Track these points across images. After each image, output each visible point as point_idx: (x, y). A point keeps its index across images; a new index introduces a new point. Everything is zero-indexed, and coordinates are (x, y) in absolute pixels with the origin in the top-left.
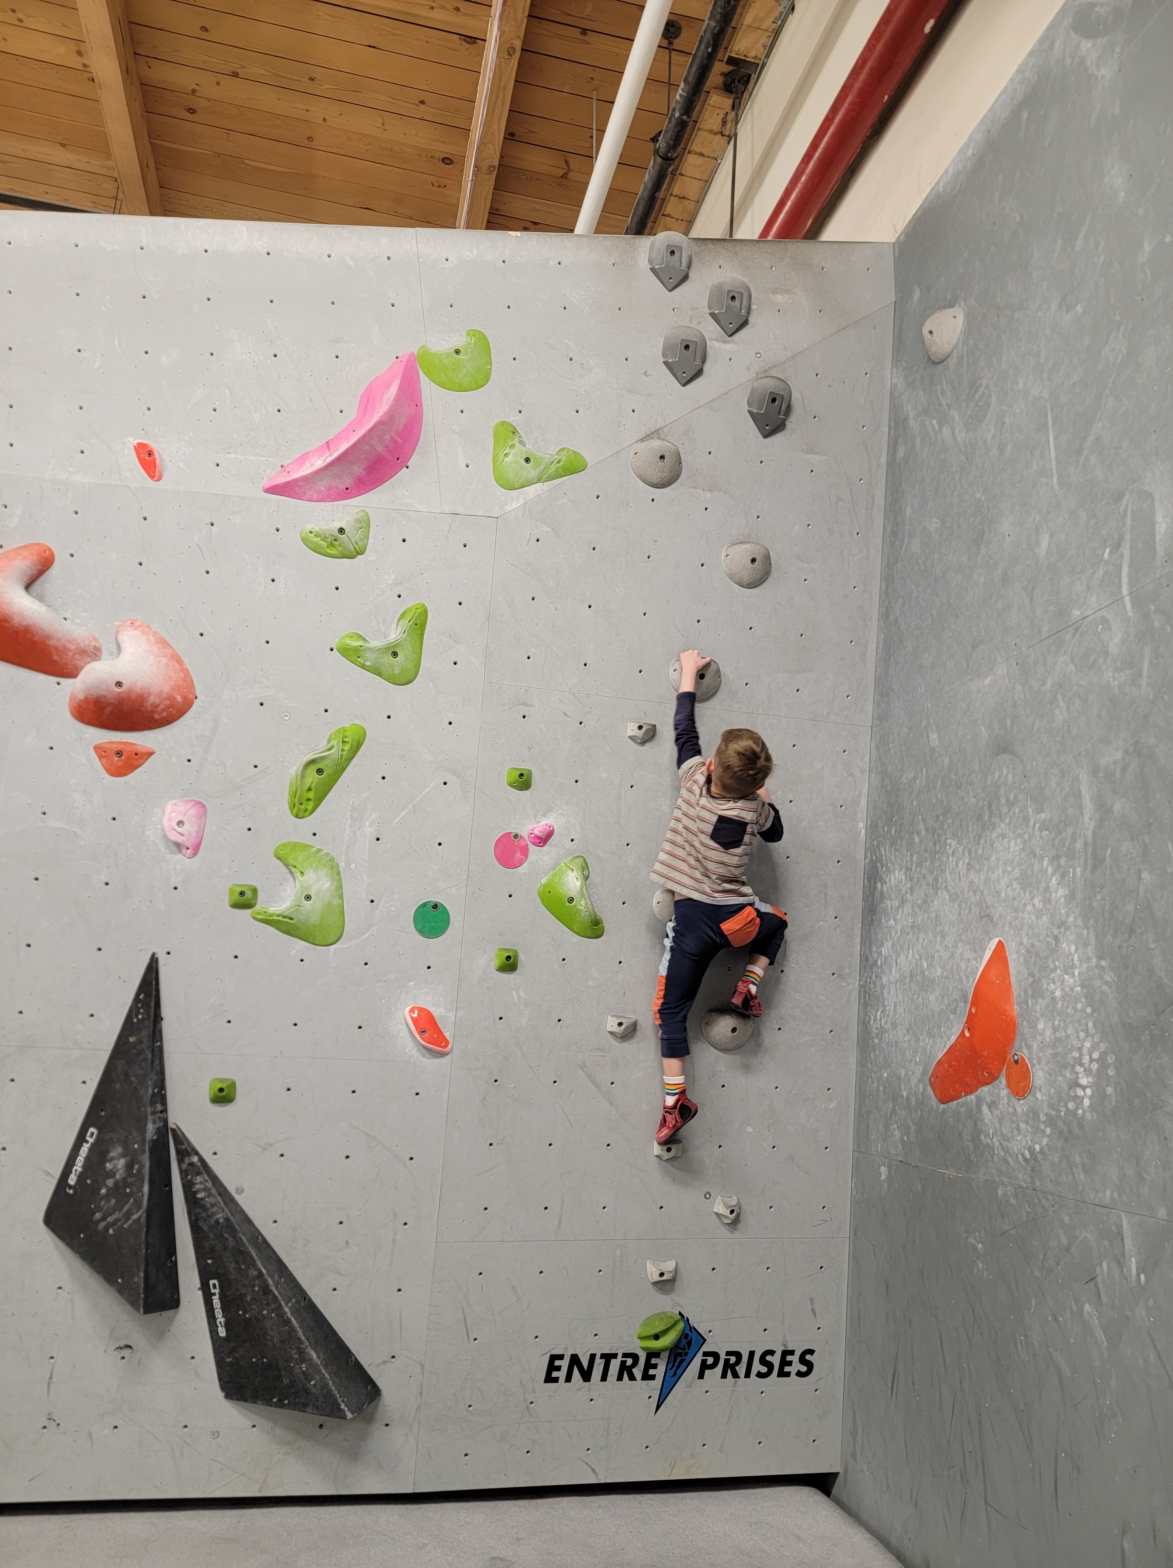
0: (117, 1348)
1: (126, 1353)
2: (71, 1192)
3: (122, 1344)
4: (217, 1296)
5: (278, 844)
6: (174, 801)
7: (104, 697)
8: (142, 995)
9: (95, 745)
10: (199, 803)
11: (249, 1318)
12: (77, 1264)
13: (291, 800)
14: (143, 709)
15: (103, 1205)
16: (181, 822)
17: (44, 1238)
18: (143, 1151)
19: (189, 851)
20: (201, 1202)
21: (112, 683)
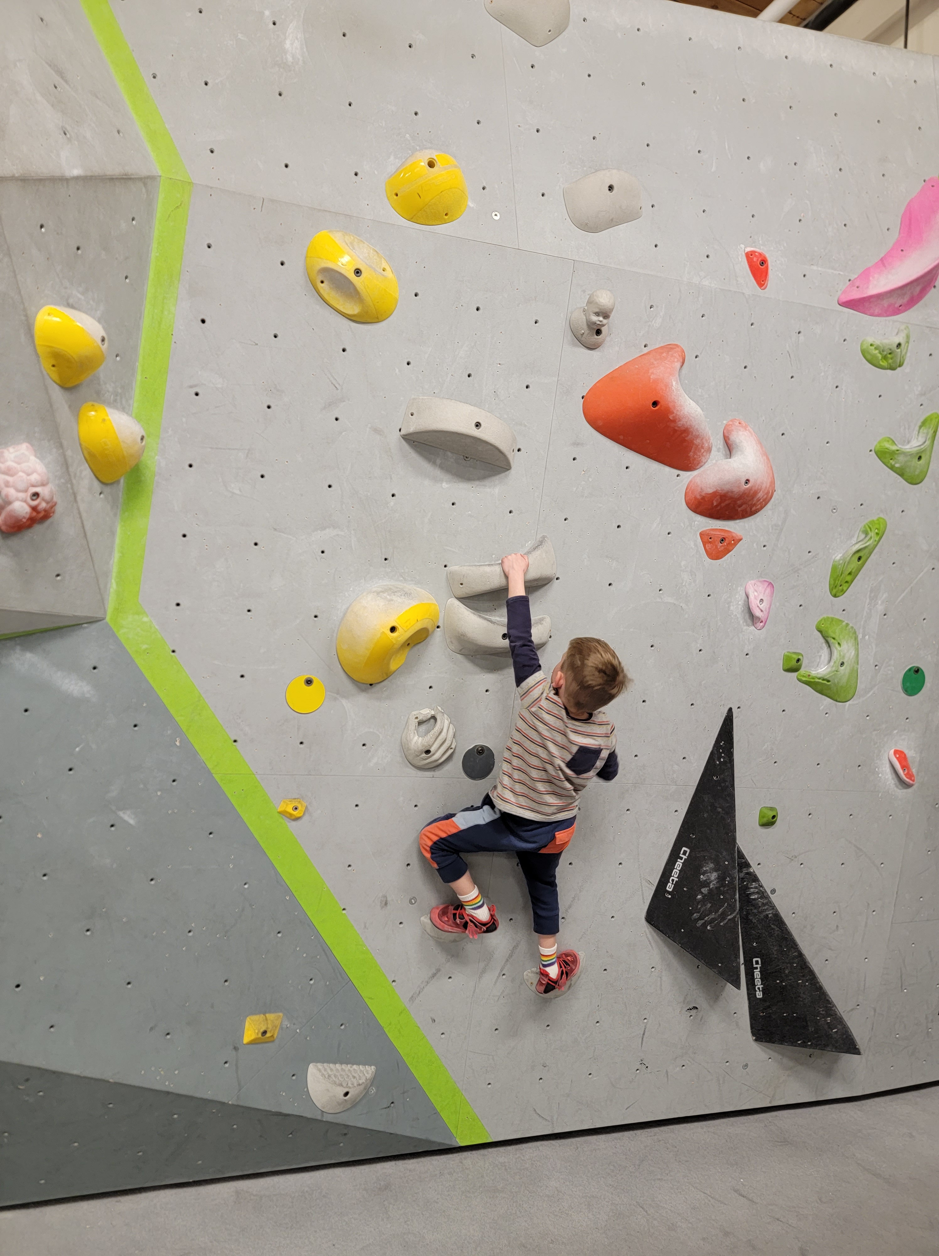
0: (688, 1009)
1: (693, 1012)
2: (670, 897)
3: (691, 1007)
4: (759, 970)
5: (819, 619)
6: (753, 582)
7: (732, 492)
8: (723, 742)
9: (702, 532)
10: (770, 584)
11: (785, 985)
12: (666, 949)
13: (832, 582)
14: (750, 503)
15: (700, 908)
16: (762, 600)
17: (645, 931)
18: (734, 867)
19: (762, 624)
20: (754, 902)
21: (744, 481)
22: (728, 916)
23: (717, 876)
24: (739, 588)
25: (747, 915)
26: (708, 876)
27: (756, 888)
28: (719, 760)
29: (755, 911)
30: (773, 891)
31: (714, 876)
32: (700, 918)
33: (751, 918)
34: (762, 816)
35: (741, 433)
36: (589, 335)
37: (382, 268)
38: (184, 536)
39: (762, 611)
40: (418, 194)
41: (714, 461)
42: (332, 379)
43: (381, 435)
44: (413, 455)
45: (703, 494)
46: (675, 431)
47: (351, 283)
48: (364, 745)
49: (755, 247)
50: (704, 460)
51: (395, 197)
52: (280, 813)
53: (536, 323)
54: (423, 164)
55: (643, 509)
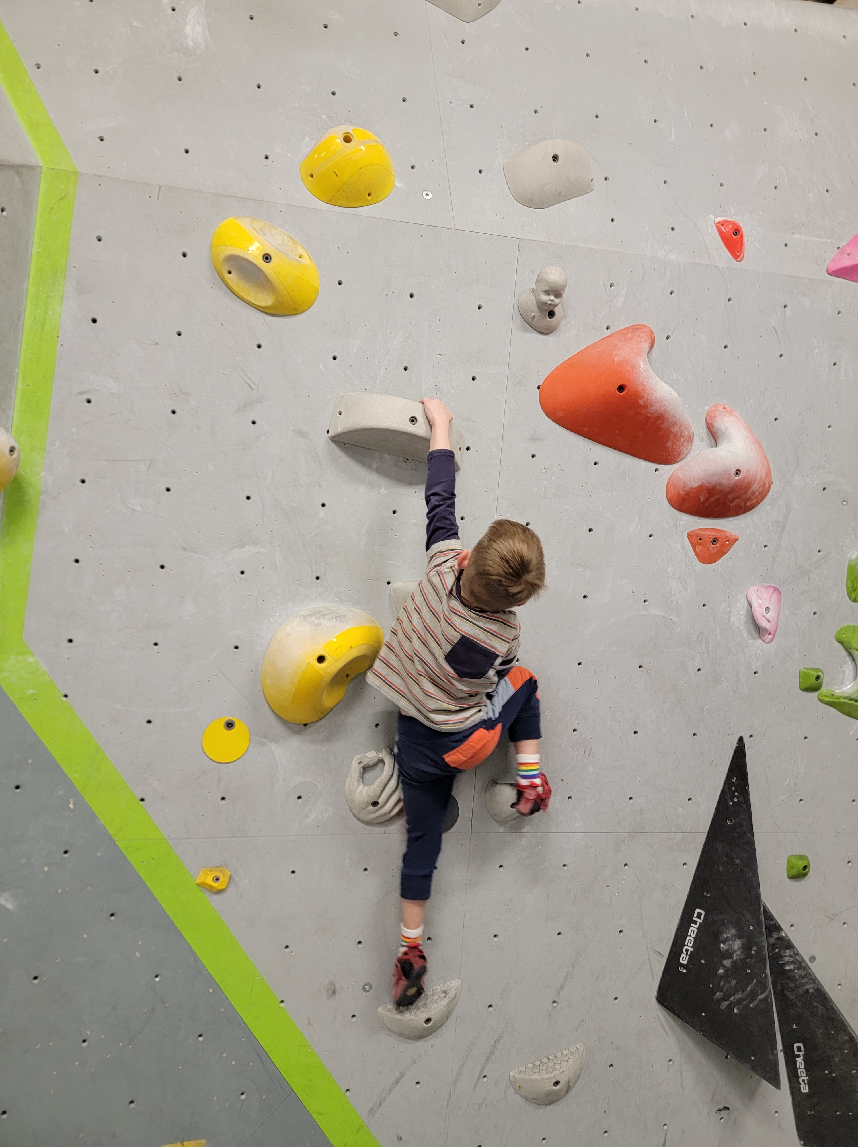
0: (718, 1111)
1: (725, 1113)
2: (685, 971)
3: (721, 1107)
4: (802, 1058)
5: (839, 628)
6: (755, 588)
7: (721, 485)
8: (735, 779)
9: (689, 532)
10: (776, 589)
11: (837, 1078)
12: (684, 1037)
13: (850, 585)
14: (744, 497)
15: (724, 985)
16: (767, 609)
17: (657, 1015)
18: (761, 933)
19: (770, 636)
20: (789, 974)
21: (733, 471)
22: (758, 995)
23: (740, 945)
24: (739, 596)
25: (782, 990)
26: (730, 945)
27: (790, 956)
28: (732, 800)
29: (792, 985)
30: (813, 959)
31: (737, 944)
32: (725, 998)
33: (787, 993)
34: (790, 866)
35: (726, 419)
36: (540, 318)
37: (298, 254)
38: (77, 561)
39: (769, 621)
40: (335, 172)
41: (698, 452)
42: (246, 378)
43: (306, 438)
44: (344, 459)
45: (687, 489)
46: (648, 418)
47: (259, 270)
48: (299, 798)
49: (726, 216)
50: (685, 451)
51: (310, 179)
52: (197, 884)
53: (479, 308)
54: (338, 140)
55: (617, 509)
